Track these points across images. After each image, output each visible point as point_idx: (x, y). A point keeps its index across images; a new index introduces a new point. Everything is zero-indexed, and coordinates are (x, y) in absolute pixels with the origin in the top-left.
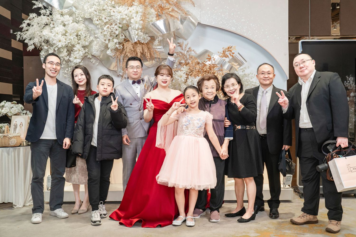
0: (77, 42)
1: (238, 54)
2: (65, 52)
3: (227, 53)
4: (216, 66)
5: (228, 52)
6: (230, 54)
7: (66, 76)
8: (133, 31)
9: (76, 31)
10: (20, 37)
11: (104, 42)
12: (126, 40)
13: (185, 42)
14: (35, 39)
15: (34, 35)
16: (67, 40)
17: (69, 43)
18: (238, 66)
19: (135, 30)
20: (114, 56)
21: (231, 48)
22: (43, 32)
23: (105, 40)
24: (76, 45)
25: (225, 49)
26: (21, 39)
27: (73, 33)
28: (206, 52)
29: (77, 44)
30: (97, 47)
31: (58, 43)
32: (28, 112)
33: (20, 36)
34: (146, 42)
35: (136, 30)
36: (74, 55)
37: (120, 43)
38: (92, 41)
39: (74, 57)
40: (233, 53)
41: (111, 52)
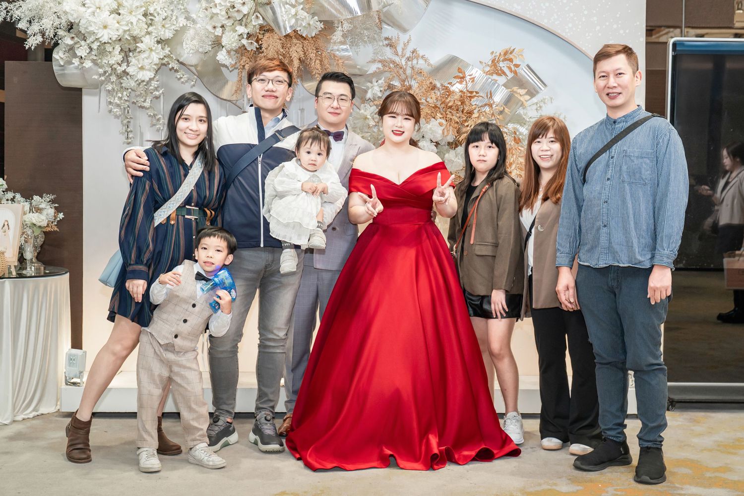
0: (146, 31)
1: (528, 69)
2: (118, 53)
3: (501, 64)
4: (477, 95)
5: (505, 62)
6: (510, 68)
7: (117, 111)
8: (283, 9)
9: (144, 3)
10: (7, 15)
11: (213, 31)
12: (266, 29)
13: (404, 38)
14: (44, 21)
15: (41, 10)
16: (120, 25)
17: (125, 31)
18: (528, 97)
19: (288, 6)
20: (233, 66)
21: (511, 53)
22: (64, 4)
23: (215, 27)
24: (143, 36)
25: (498, 54)
26: (9, 20)
27: (137, 7)
28: (452, 60)
29: (146, 35)
30: (195, 42)
31: (100, 30)
32: (18, 196)
33: (5, 12)
34: (313, 35)
35: (293, 6)
36: (138, 61)
37: (249, 36)
38: (184, 29)
39: (138, 67)
40: (517, 66)
41: (227, 57)
